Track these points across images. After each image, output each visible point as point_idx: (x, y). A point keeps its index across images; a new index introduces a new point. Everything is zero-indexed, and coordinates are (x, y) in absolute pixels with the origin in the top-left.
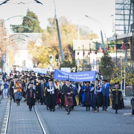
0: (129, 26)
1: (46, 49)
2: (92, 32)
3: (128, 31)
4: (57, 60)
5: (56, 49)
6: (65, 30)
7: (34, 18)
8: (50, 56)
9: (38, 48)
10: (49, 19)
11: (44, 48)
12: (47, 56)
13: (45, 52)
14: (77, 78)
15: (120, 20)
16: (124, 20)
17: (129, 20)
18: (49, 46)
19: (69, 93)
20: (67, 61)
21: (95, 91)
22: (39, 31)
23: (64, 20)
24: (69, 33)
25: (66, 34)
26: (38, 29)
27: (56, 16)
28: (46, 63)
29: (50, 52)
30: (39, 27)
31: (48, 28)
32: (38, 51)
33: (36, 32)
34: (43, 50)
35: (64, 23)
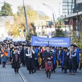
0: (71, 9)
1: (17, 26)
2: (45, 15)
3: (71, 13)
4: (24, 33)
5: (24, 26)
6: (28, 14)
7: (9, 7)
8: (20, 30)
9: (12, 25)
10: (18, 7)
11: (16, 25)
12: (18, 30)
13: (16, 28)
14: (52, 43)
15: (66, 6)
16: (68, 6)
17: (72, 6)
18: (19, 24)
19: (49, 58)
20: (31, 33)
21: (70, 56)
22: (12, 15)
23: (28, 7)
24: (31, 16)
25: (29, 16)
26: (11, 14)
27: (24, 4)
28: (17, 35)
29: (20, 28)
30: (12, 13)
31: (18, 13)
32: (12, 27)
33: (10, 16)
34: (15, 26)
35: (28, 10)
